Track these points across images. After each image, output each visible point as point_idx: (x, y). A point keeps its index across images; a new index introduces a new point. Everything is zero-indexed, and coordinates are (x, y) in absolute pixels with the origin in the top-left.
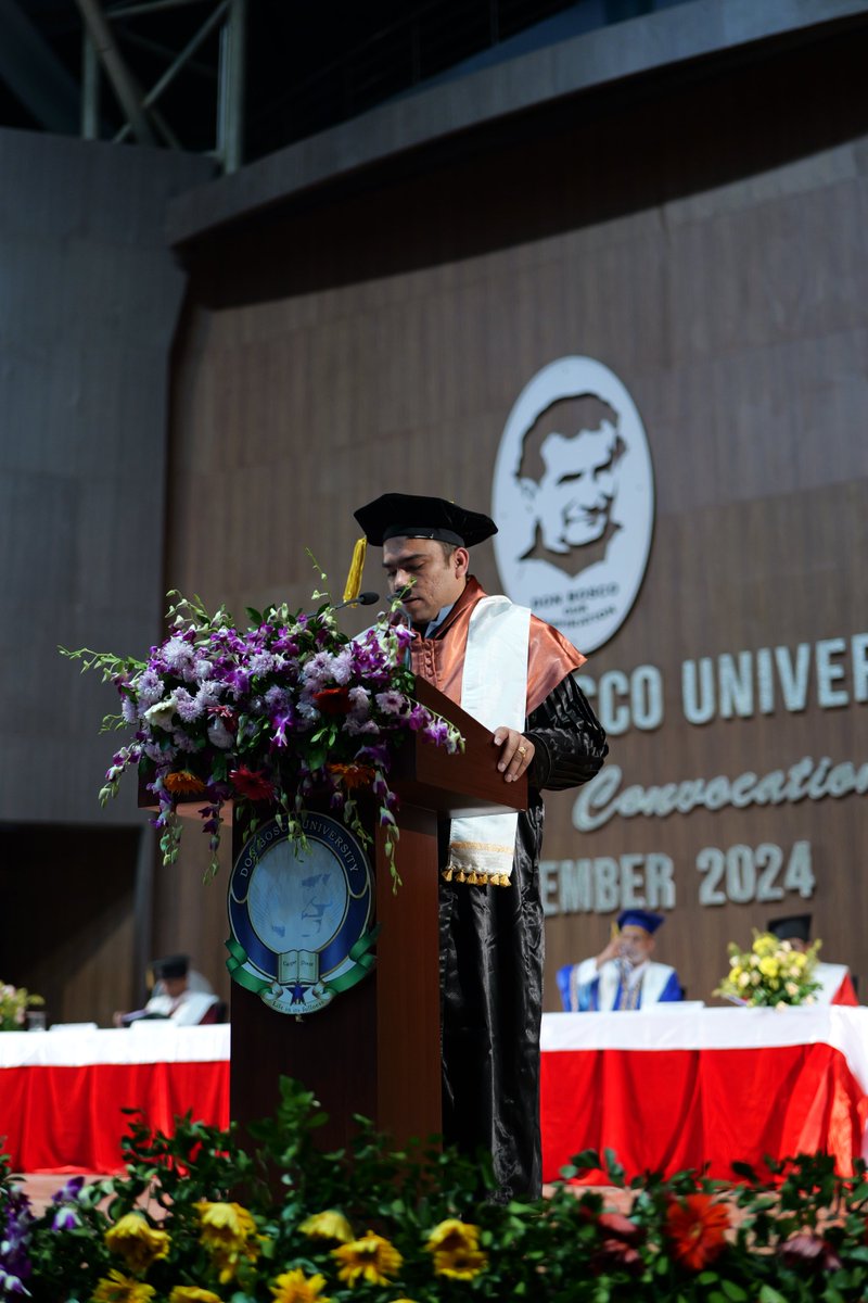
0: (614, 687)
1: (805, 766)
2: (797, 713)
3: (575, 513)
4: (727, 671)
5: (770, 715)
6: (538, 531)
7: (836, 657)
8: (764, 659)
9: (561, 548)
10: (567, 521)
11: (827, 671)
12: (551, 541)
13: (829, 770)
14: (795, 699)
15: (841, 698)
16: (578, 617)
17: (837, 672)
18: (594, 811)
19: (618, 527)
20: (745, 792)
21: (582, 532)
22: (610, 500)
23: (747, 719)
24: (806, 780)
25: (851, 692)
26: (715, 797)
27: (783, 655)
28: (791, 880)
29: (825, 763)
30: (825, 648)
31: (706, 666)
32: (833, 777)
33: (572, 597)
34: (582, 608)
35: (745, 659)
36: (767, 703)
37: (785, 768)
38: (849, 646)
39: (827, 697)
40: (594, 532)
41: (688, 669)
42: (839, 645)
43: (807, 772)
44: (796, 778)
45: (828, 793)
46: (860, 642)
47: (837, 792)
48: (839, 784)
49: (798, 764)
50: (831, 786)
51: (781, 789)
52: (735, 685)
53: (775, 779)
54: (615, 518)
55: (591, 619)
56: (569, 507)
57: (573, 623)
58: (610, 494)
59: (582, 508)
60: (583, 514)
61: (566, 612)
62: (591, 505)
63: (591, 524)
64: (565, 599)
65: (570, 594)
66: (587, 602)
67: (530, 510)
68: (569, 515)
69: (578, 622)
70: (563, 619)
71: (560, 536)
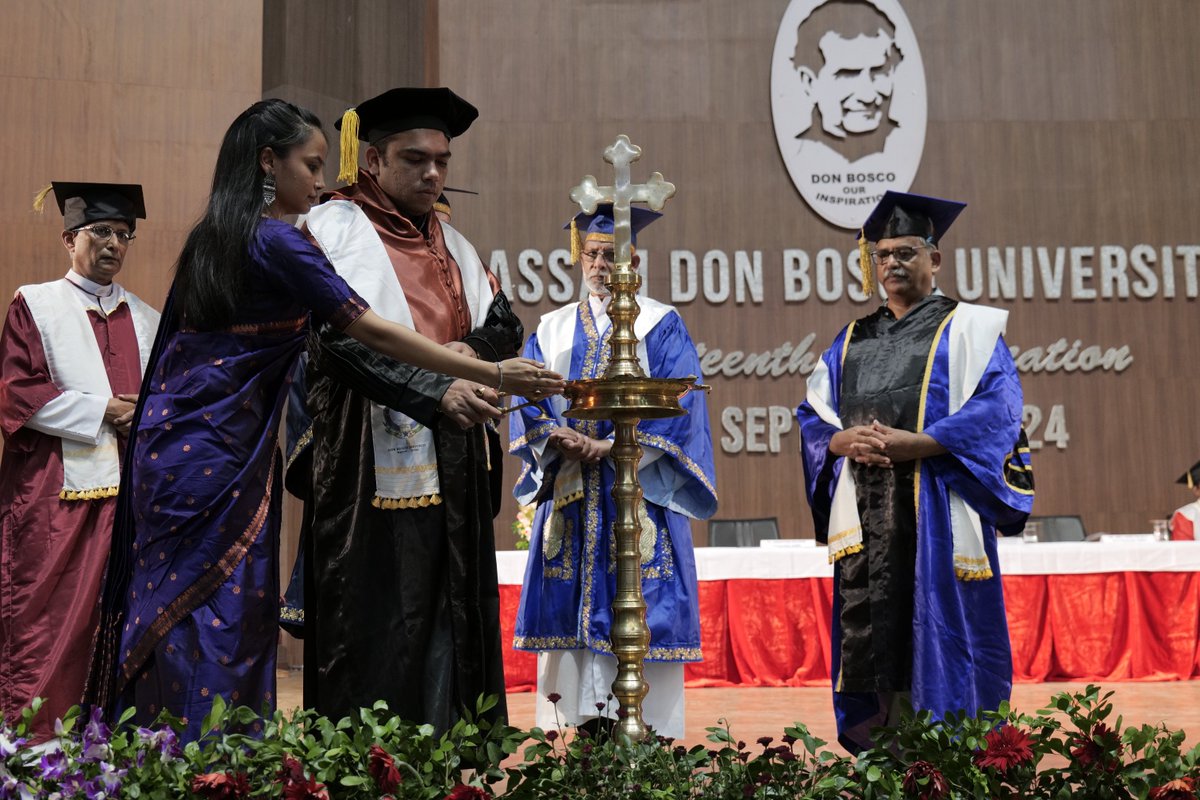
1: (1061, 345)
2: (1054, 301)
3: (850, 104)
4: (994, 260)
6: (817, 113)
7: (1086, 259)
8: (1027, 253)
9: (840, 133)
10: (846, 111)
11: (1079, 272)
12: (829, 125)
13: (1080, 349)
14: (1053, 290)
15: (1091, 294)
16: (858, 197)
17: (1089, 272)
19: (895, 124)
21: (858, 122)
22: (888, 98)
23: (1009, 301)
24: (1060, 355)
25: (1098, 288)
27: (1043, 253)
28: (1049, 436)
29: (1077, 343)
30: (1077, 253)
31: (976, 253)
32: (1083, 356)
33: (850, 178)
34: (862, 190)
35: (1011, 252)
36: (1029, 292)
37: (1045, 345)
38: (1098, 252)
39: (1079, 292)
40: (873, 124)
41: (961, 253)
42: (1089, 251)
43: (1061, 350)
44: (1053, 353)
45: (1079, 368)
46: (1107, 252)
47: (1087, 367)
48: (1088, 360)
49: (1055, 342)
50: (1081, 362)
51: (1041, 361)
52: (1002, 273)
53: (1035, 353)
54: (893, 116)
55: (868, 199)
56: (847, 98)
57: (852, 201)
58: (887, 93)
59: (859, 101)
60: (861, 106)
61: (846, 190)
62: (869, 100)
63: (869, 117)
64: (844, 179)
65: (849, 175)
66: (866, 184)
67: (808, 94)
68: (846, 105)
69: (857, 201)
70: (844, 196)
71: (838, 123)
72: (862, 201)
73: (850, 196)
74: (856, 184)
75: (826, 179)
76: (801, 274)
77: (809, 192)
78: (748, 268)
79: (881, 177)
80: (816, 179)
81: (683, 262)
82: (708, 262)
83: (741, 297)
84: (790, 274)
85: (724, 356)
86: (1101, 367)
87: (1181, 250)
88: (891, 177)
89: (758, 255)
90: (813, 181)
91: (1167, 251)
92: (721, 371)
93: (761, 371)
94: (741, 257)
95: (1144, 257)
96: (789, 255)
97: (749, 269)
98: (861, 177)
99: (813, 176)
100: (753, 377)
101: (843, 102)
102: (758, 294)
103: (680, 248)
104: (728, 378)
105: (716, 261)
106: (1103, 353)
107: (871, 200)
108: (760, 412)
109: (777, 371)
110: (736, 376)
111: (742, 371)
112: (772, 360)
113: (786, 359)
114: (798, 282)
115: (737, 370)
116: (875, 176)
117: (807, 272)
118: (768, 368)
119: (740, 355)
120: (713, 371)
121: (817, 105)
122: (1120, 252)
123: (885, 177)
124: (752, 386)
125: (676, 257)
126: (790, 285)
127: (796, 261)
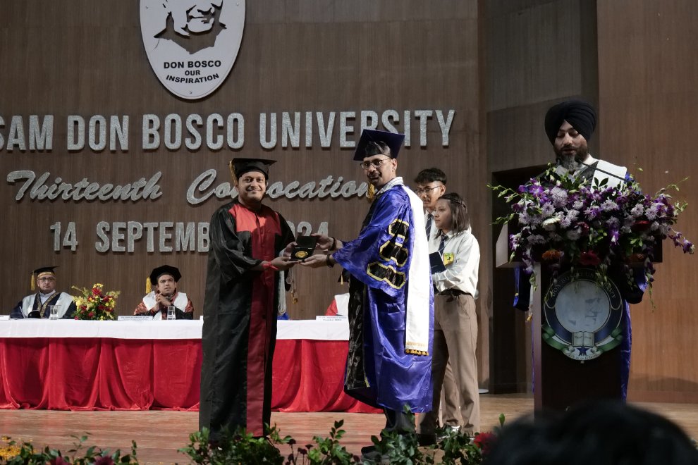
0: (215, 121)
1: (329, 180)
2: (325, 149)
3: (194, 13)
4: (286, 121)
5: (309, 148)
6: (170, 19)
7: (351, 120)
8: (309, 115)
9: (185, 33)
10: (190, 18)
11: (345, 128)
12: (178, 27)
13: (342, 183)
14: (326, 142)
15: (351, 143)
16: (194, 77)
17: (351, 129)
18: (199, 193)
19: (223, 26)
20: (292, 191)
21: (198, 26)
22: (219, 8)
23: (295, 149)
24: (328, 187)
26: (274, 192)
27: (320, 115)
29: (341, 179)
30: (344, 115)
31: (274, 117)
32: (344, 187)
33: (190, 64)
34: (198, 72)
35: (298, 115)
36: (308, 143)
37: (318, 180)
38: (358, 115)
39: (344, 143)
40: (208, 27)
41: (263, 116)
42: (352, 114)
43: (329, 183)
44: (324, 186)
45: (341, 195)
46: (364, 114)
47: (346, 195)
48: (347, 191)
49: (325, 178)
50: (343, 192)
51: (313, 191)
52: (291, 130)
53: (310, 186)
54: (221, 20)
55: (201, 79)
56: (191, 9)
57: (191, 81)
58: (219, 5)
59: (199, 11)
60: (200, 14)
61: (187, 73)
62: (206, 10)
63: (206, 22)
64: (186, 65)
65: (189, 62)
66: (201, 69)
67: (165, 7)
68: (190, 14)
69: (194, 81)
70: (186, 77)
71: (184, 26)
72: (197, 81)
73: (190, 77)
74: (194, 69)
75: (174, 65)
76: (154, 131)
77: (162, 74)
78: (119, 127)
79: (211, 64)
80: (167, 65)
81: (76, 123)
82: (92, 123)
83: (113, 147)
84: (146, 131)
85: (100, 187)
86: (356, 195)
87: (417, 113)
88: (218, 64)
89: (126, 118)
90: (165, 67)
91: (407, 113)
92: (97, 197)
93: (124, 197)
94: (114, 120)
95: (390, 118)
96: (146, 118)
97: (119, 129)
98: (198, 64)
99: (165, 63)
100: (120, 202)
101: (188, 12)
102: (124, 145)
103: (74, 114)
104: (103, 202)
105: (98, 122)
106: (358, 185)
107: (203, 79)
108: (123, 225)
109: (135, 197)
110: (108, 200)
111: (112, 197)
112: (132, 189)
113: (141, 189)
114: (152, 136)
115: (108, 197)
116: (207, 63)
117: (158, 130)
118: (129, 195)
119: (110, 186)
120: (92, 197)
121: (170, 14)
122: (374, 115)
123: (213, 64)
124: (119, 207)
125: (71, 119)
126: (146, 138)
127: (151, 122)
